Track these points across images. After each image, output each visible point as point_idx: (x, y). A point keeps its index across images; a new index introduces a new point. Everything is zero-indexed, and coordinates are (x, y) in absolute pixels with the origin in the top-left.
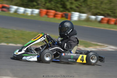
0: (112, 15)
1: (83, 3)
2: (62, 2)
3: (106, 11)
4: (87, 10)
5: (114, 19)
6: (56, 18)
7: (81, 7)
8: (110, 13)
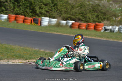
0: (84, 20)
1: (53, 8)
2: (32, 7)
3: (77, 15)
4: (58, 15)
5: (85, 24)
6: (26, 24)
7: (51, 12)
8: (81, 17)
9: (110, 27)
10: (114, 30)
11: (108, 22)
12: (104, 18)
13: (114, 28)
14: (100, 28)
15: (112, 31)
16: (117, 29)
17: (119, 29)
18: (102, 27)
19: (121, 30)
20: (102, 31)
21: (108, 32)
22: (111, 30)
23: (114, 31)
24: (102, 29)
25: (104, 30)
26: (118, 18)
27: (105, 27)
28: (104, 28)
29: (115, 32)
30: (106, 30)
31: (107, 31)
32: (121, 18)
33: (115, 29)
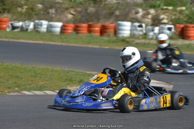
9: (20, 24)
10: (27, 27)
11: (9, 16)
12: (4, 10)
13: (28, 24)
14: (4, 26)
15: (23, 30)
16: (31, 26)
17: (34, 25)
18: (8, 24)
19: (38, 28)
20: (8, 30)
21: (18, 32)
22: (22, 27)
23: (27, 30)
24: (8, 26)
25: (11, 28)
26: (23, 9)
27: (12, 24)
28: (10, 26)
29: (29, 30)
30: (14, 28)
31: (16, 30)
32: (27, 8)
33: (29, 26)
